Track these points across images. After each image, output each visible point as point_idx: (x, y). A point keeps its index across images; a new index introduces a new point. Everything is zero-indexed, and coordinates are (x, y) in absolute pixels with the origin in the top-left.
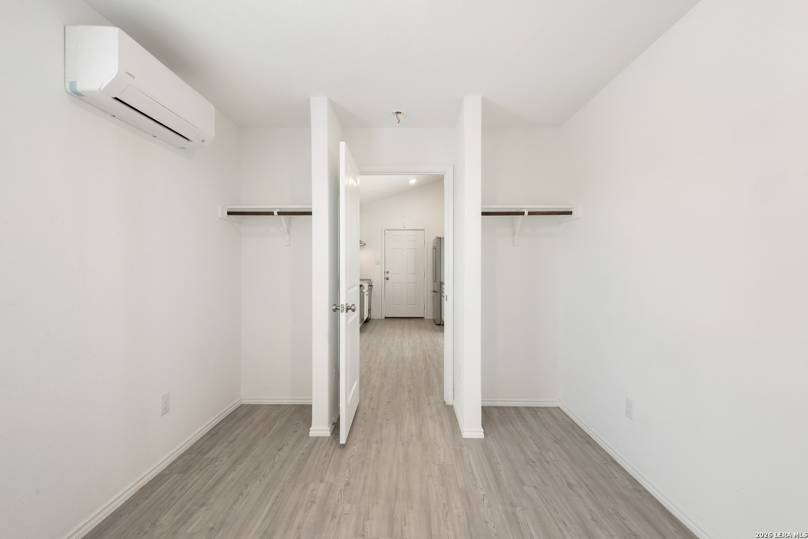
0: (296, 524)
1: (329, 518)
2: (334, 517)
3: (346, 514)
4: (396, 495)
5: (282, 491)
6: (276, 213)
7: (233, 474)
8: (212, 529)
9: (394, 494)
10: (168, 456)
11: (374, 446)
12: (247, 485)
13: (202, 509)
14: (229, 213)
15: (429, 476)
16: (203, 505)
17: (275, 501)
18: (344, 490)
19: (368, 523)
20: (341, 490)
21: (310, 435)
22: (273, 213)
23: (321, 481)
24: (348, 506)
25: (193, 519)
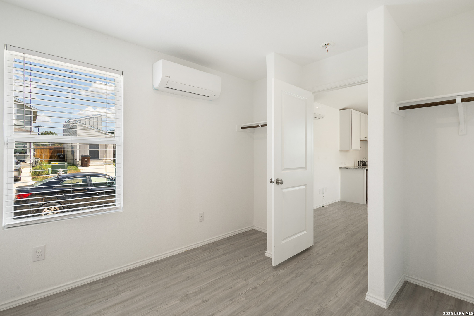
0: (214, 293)
1: (229, 299)
2: (231, 300)
3: (238, 302)
4: (273, 308)
5: (226, 276)
6: (260, 126)
7: (218, 259)
8: (189, 277)
9: (273, 307)
10: (203, 241)
11: (293, 275)
12: (217, 266)
13: (194, 268)
14: (242, 128)
15: (306, 310)
16: (196, 266)
17: (218, 279)
18: (251, 290)
19: (242, 313)
20: (249, 289)
21: (266, 255)
22: (259, 126)
23: (245, 280)
24: (243, 299)
25: (188, 270)
